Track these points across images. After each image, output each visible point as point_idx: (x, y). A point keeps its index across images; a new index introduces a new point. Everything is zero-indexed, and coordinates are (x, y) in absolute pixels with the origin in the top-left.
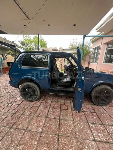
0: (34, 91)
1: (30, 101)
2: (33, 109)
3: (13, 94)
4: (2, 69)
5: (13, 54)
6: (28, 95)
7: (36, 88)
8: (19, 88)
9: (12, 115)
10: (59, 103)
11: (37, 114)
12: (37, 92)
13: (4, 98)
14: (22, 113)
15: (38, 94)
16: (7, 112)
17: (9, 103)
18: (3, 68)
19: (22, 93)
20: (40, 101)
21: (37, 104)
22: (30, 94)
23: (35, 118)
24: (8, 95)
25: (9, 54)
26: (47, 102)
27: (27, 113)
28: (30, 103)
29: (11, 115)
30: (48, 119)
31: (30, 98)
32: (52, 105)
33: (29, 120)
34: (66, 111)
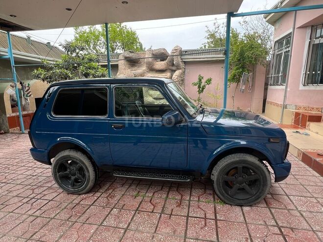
0: (81, 170)
1: (73, 193)
2: (78, 208)
3: (41, 179)
4: (21, 119)
5: (47, 78)
6: (70, 178)
7: (84, 163)
8: (50, 164)
9: (34, 218)
10: (139, 199)
11: (83, 218)
12: (88, 171)
13: (21, 186)
14: (52, 216)
15: (89, 176)
16: (24, 214)
17: (31, 196)
18: (24, 116)
19: (58, 175)
20: (98, 194)
21: (88, 199)
22: (73, 178)
23: (78, 225)
24: (31, 181)
25: (37, 77)
26: (113, 197)
27: (64, 215)
28: (74, 197)
29: (32, 218)
30: (101, 227)
31: (73, 185)
32: (122, 203)
33: (64, 228)
34: (148, 215)
